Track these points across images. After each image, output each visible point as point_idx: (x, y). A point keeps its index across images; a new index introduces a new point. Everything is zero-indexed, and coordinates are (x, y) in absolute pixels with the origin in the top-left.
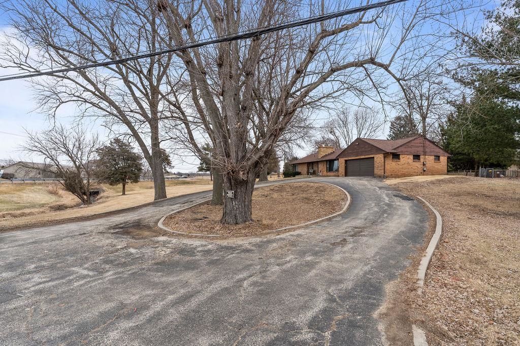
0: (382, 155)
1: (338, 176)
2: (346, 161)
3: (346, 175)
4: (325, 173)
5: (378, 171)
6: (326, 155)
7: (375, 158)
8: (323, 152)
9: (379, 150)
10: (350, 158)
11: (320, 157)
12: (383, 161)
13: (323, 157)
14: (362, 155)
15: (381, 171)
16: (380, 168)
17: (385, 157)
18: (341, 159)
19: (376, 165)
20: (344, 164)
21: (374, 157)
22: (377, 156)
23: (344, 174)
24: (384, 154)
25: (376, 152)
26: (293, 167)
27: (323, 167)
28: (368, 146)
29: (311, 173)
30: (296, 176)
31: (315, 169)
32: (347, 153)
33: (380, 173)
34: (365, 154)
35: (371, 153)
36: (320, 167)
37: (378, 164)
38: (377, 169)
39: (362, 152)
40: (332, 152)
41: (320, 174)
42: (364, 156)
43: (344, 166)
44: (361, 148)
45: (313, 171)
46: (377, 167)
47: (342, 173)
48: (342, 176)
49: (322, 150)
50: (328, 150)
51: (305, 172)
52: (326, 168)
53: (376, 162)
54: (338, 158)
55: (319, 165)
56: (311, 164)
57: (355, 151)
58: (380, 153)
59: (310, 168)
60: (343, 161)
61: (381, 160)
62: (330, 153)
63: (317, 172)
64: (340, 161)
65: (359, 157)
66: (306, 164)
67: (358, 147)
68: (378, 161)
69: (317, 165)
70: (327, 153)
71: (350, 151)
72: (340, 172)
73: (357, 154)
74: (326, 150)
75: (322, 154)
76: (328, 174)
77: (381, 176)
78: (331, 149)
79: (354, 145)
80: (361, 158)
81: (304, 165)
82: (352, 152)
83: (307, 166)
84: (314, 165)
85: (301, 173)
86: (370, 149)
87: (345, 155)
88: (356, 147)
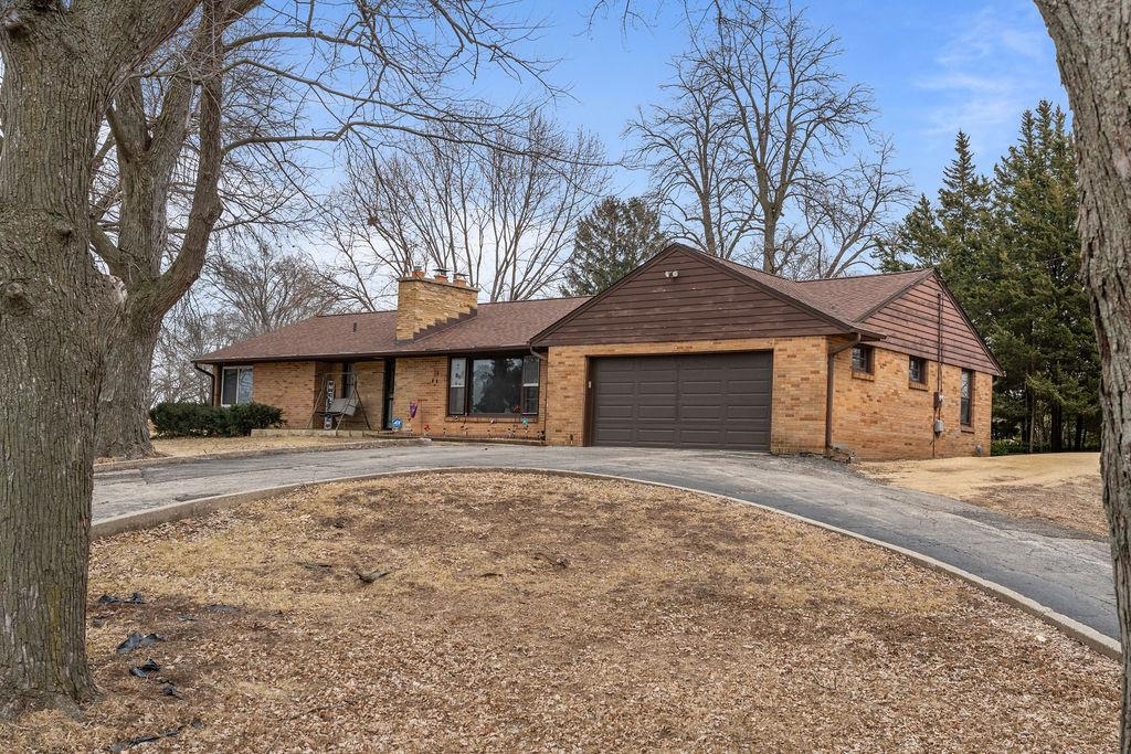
0: (823, 343)
1: (541, 441)
2: (593, 361)
3: (590, 438)
4: (438, 420)
5: (790, 422)
6: (439, 328)
7: (778, 359)
8: (428, 306)
9: (800, 317)
10: (619, 349)
11: (406, 334)
12: (824, 373)
13: (422, 335)
14: (697, 335)
15: (811, 424)
16: (804, 411)
17: (831, 355)
18: (568, 351)
19: (782, 390)
20: (579, 378)
21: (769, 353)
22: (791, 345)
23: (578, 429)
24: (829, 337)
25: (783, 326)
26: (213, 376)
27: (425, 389)
28: (739, 290)
29: (334, 416)
30: (254, 431)
31: (362, 398)
32: (606, 321)
33: (803, 434)
34: (720, 335)
35: (758, 327)
36: (409, 386)
37: (796, 385)
38: (791, 412)
39: (698, 322)
40: (467, 311)
41: (407, 427)
42: (712, 343)
43: (583, 390)
44: (693, 301)
45: (357, 408)
46: (788, 401)
47: (569, 429)
48: (563, 440)
49: (423, 294)
50: (449, 297)
51: (300, 409)
52: (444, 392)
53: (784, 376)
54: (544, 343)
55: (397, 379)
56: (340, 366)
57: (657, 311)
58: (811, 333)
59: (331, 387)
60: (576, 363)
61: (809, 368)
62: (457, 317)
63: (380, 416)
64: (558, 359)
65: (679, 345)
66: (312, 369)
67: (678, 295)
68: (795, 369)
69: (380, 377)
70: (443, 317)
71: (625, 313)
72: (557, 422)
73: (666, 332)
74: (442, 297)
75: (419, 317)
76: (453, 426)
77: (810, 450)
78: (460, 295)
79: (650, 283)
80: (692, 350)
81: (293, 373)
82: (634, 319)
83: (313, 379)
84: (365, 372)
85: (283, 417)
86: (751, 306)
87: (592, 328)
88: (660, 289)
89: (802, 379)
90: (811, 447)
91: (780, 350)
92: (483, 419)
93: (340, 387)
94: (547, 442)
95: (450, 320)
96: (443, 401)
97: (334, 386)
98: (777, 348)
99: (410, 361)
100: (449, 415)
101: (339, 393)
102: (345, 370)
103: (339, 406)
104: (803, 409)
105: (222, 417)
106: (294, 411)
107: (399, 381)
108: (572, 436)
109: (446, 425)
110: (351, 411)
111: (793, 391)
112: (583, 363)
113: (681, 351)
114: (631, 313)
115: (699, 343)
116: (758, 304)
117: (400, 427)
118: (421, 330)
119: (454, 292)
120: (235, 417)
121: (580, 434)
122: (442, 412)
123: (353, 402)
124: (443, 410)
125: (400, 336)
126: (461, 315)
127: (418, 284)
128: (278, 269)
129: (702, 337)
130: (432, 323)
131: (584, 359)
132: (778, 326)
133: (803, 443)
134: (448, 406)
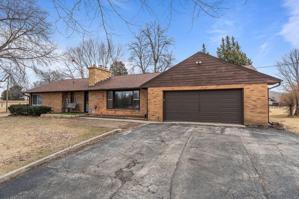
0: (266, 86)
1: (146, 118)
2: (164, 92)
4: (104, 110)
5: (253, 114)
6: (101, 82)
7: (246, 92)
8: (98, 76)
9: (256, 76)
10: (176, 88)
11: (92, 84)
12: (267, 97)
14: (209, 83)
15: (263, 115)
16: (259, 110)
19: (248, 103)
20: (161, 98)
21: (241, 90)
22: (251, 87)
23: (161, 115)
25: (247, 80)
26: (29, 97)
27: (99, 101)
28: (227, 67)
29: (69, 109)
30: (41, 115)
31: (77, 103)
32: (170, 79)
33: (259, 118)
34: (220, 83)
35: (236, 80)
36: (93, 100)
37: (255, 101)
38: (253, 111)
39: (210, 79)
40: (108, 77)
41: (94, 112)
42: (216, 86)
43: (162, 102)
44: (207, 72)
45: (76, 106)
46: (251, 107)
47: (157, 115)
48: (155, 118)
49: (97, 72)
50: (104, 74)
51: (58, 106)
52: (106, 102)
53: (249, 98)
54: (146, 87)
55: (89, 97)
56: (70, 93)
57: (192, 75)
58: (261, 82)
59: (67, 100)
60: (159, 93)
61: (260, 95)
62: (106, 79)
63: (83, 108)
64: (151, 92)
65: (202, 87)
66: (61, 95)
67: (201, 70)
68: (254, 95)
69: (83, 97)
70: (102, 79)
71: (178, 76)
72: (152, 113)
73: (196, 82)
74: (102, 73)
75: (96, 79)
76: (109, 112)
77: (263, 124)
78: (107, 73)
79: (188, 66)
80: (207, 89)
81: (55, 96)
82: (183, 78)
83: (61, 97)
84: (78, 95)
85: (52, 109)
86: (233, 73)
87: (165, 81)
88: (193, 68)
89: (257, 99)
90: (262, 123)
91: (246, 88)
92: (120, 110)
93: (70, 100)
94: (148, 119)
95: (104, 80)
96: (105, 104)
97: (68, 99)
98: (245, 88)
99: (94, 92)
100: (107, 108)
101: (70, 101)
102: (71, 95)
103: (70, 106)
104: (258, 109)
105: (31, 110)
106: (55, 107)
107: (90, 98)
108: (158, 117)
109: (107, 111)
110: (74, 107)
111: (254, 103)
112: (162, 93)
113: (203, 89)
114: (181, 76)
115: (210, 86)
116: (236, 72)
117: (91, 112)
118: (96, 83)
119: (105, 72)
120: (35, 111)
121: (162, 117)
122: (105, 108)
123: (75, 104)
124: (106, 107)
125: (90, 85)
126: (107, 79)
127: (95, 69)
128: (52, 73)
129: (212, 84)
130: (100, 81)
131: (162, 92)
132: (245, 80)
133: (259, 122)
134: (107, 106)
